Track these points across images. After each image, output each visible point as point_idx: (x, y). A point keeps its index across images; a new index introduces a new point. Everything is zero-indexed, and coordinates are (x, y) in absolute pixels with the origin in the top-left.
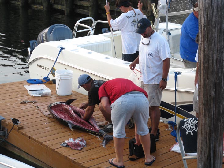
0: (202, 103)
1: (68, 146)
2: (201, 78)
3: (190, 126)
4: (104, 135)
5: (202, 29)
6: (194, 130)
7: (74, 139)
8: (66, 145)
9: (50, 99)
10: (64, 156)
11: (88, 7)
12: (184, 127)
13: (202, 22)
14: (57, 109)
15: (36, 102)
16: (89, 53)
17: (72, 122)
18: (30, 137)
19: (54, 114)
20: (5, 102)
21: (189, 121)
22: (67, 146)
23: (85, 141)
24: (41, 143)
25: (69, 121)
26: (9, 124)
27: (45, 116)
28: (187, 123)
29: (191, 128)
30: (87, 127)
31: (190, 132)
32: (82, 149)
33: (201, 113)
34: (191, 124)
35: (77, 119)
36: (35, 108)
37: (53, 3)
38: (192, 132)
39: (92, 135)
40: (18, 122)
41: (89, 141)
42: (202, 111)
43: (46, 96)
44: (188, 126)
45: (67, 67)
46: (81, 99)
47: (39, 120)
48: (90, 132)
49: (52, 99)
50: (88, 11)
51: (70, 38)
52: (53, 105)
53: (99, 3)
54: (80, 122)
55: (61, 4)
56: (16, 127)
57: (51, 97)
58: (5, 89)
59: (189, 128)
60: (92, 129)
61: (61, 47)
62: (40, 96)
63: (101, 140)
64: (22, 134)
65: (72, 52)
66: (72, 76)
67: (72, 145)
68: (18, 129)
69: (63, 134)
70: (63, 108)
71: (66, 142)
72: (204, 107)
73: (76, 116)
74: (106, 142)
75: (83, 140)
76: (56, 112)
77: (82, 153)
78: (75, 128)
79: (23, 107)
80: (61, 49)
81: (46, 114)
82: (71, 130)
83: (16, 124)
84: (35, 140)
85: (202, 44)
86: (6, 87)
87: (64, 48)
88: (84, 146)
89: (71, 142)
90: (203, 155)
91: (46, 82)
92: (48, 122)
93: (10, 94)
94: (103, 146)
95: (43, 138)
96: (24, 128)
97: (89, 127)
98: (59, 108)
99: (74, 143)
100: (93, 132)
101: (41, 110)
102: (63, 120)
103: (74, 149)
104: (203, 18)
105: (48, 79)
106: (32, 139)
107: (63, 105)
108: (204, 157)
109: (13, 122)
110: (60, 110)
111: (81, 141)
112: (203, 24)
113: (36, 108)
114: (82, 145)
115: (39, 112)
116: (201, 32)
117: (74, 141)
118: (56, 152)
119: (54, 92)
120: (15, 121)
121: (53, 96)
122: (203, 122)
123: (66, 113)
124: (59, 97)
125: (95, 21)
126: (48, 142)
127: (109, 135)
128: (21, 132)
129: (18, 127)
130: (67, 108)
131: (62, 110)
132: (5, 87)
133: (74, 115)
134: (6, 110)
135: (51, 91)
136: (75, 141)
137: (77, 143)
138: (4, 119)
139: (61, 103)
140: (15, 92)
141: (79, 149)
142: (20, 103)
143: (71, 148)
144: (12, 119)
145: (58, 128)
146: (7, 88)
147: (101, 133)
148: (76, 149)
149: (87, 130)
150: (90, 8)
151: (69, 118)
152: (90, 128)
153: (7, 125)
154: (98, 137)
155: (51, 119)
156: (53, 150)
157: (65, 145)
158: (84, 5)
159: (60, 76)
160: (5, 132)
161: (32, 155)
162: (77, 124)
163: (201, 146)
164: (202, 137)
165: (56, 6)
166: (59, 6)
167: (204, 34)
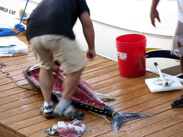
1: (58, 133)
4: (113, 114)
7: (66, 121)
8: (55, 133)
9: (26, 59)
15: (5, 65)
17: (62, 94)
19: (34, 82)
23: (83, 125)
24: (15, 131)
25: (58, 92)
27: (19, 87)
36: (3, 74)
43: (21, 54)
47: (10, 94)
48: (91, 109)
52: (31, 69)
57: (28, 56)
60: (94, 104)
62: (11, 55)
63: (109, 122)
67: (63, 132)
71: (55, 127)
75: (80, 122)
81: (20, 83)
84: (5, 127)
88: (82, 133)
89: (62, 128)
91: (18, 33)
92: (24, 96)
95: (18, 123)
97: (89, 102)
99: (66, 129)
100: (96, 108)
101: (13, 77)
105: (22, 27)
106: (1, 125)
111: (77, 125)
113: (5, 75)
114: (79, 132)
115: (10, 80)
117: (66, 126)
126: (25, 129)
136: (68, 126)
137: (71, 128)
143: (62, 136)
147: (109, 111)
149: (87, 107)
151: (57, 88)
152: (91, 103)
154: (104, 117)
157: (53, 133)
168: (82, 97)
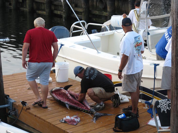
0: (174, 88)
2: (174, 68)
3: (164, 105)
4: (94, 113)
5: (175, 29)
6: (167, 109)
7: (70, 116)
9: (51, 85)
10: (63, 130)
11: (81, 13)
12: (159, 106)
13: (175, 23)
14: (57, 93)
15: (40, 88)
16: (84, 48)
17: (69, 103)
18: (35, 115)
19: (54, 96)
20: (15, 88)
21: (163, 102)
22: (65, 122)
23: (79, 118)
24: (45, 120)
25: (66, 102)
26: (19, 106)
28: (162, 103)
29: (165, 107)
30: (81, 106)
31: (164, 111)
32: (77, 124)
33: (174, 96)
34: (165, 104)
35: (73, 101)
37: (53, 9)
38: (165, 110)
39: (84, 113)
40: (26, 104)
41: (82, 118)
42: (175, 94)
44: (162, 106)
45: (66, 60)
46: (75, 85)
48: (83, 110)
49: (53, 85)
50: (81, 16)
51: (67, 37)
52: (53, 90)
53: (90, 9)
54: (76, 103)
55: (60, 10)
56: (24, 107)
57: (52, 83)
58: (16, 78)
59: (163, 107)
60: (84, 108)
61: (61, 44)
63: (92, 117)
64: (30, 113)
65: (70, 48)
66: (68, 67)
67: (69, 121)
68: (26, 109)
69: (61, 112)
70: (61, 92)
71: (64, 119)
72: (176, 91)
73: (72, 98)
74: (96, 119)
75: (77, 117)
76: (56, 95)
77: (77, 128)
78: (71, 107)
79: (30, 92)
80: (61, 45)
82: (68, 109)
83: (24, 106)
84: (40, 118)
85: (175, 41)
86: (17, 76)
87: (63, 45)
88: (78, 122)
89: (68, 119)
90: (175, 129)
92: (50, 103)
93: (20, 82)
94: (94, 122)
96: (31, 108)
97: (82, 107)
98: (58, 92)
99: (70, 119)
100: (86, 110)
102: (62, 101)
103: (71, 124)
104: (175, 20)
106: (38, 117)
107: (62, 90)
108: (176, 130)
109: (22, 104)
110: (59, 94)
111: (76, 118)
112: (176, 25)
113: (40, 92)
114: (76, 121)
116: (174, 31)
117: (70, 118)
118: (57, 127)
119: (55, 80)
120: (24, 103)
121: (54, 83)
122: (175, 103)
123: (64, 96)
124: (59, 83)
125: (87, 24)
126: (50, 119)
127: (98, 113)
128: (29, 112)
129: (26, 108)
130: (65, 92)
131: (61, 94)
132: (15, 77)
133: (71, 97)
134: (17, 95)
135: (52, 79)
136: (72, 118)
137: (73, 119)
138: (15, 102)
139: (60, 88)
140: (24, 80)
141: (75, 124)
142: (27, 89)
143: (68, 123)
144: (21, 101)
145: (57, 108)
146: (17, 78)
147: (92, 112)
148: (72, 125)
149: (81, 109)
150: (83, 14)
151: (66, 100)
153: (17, 106)
154: (90, 115)
155: (52, 101)
156: (54, 126)
157: (63, 122)
158: (78, 11)
159: (59, 67)
160: (16, 112)
161: (38, 130)
162: (73, 105)
163: (173, 122)
164: (174, 114)
165: (56, 12)
166: (59, 11)
167: (176, 33)
168: (79, 105)
